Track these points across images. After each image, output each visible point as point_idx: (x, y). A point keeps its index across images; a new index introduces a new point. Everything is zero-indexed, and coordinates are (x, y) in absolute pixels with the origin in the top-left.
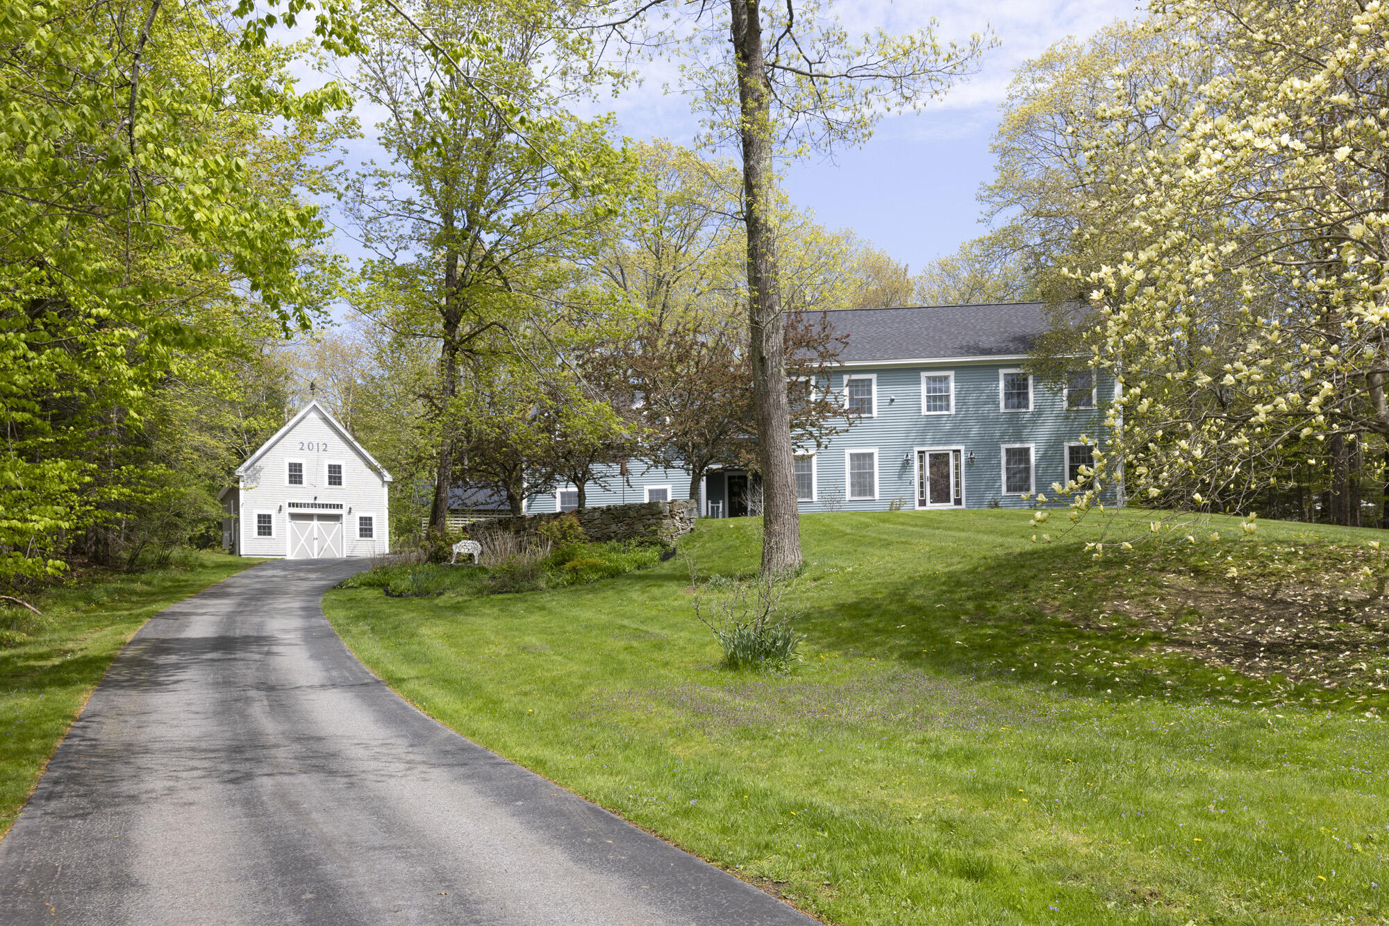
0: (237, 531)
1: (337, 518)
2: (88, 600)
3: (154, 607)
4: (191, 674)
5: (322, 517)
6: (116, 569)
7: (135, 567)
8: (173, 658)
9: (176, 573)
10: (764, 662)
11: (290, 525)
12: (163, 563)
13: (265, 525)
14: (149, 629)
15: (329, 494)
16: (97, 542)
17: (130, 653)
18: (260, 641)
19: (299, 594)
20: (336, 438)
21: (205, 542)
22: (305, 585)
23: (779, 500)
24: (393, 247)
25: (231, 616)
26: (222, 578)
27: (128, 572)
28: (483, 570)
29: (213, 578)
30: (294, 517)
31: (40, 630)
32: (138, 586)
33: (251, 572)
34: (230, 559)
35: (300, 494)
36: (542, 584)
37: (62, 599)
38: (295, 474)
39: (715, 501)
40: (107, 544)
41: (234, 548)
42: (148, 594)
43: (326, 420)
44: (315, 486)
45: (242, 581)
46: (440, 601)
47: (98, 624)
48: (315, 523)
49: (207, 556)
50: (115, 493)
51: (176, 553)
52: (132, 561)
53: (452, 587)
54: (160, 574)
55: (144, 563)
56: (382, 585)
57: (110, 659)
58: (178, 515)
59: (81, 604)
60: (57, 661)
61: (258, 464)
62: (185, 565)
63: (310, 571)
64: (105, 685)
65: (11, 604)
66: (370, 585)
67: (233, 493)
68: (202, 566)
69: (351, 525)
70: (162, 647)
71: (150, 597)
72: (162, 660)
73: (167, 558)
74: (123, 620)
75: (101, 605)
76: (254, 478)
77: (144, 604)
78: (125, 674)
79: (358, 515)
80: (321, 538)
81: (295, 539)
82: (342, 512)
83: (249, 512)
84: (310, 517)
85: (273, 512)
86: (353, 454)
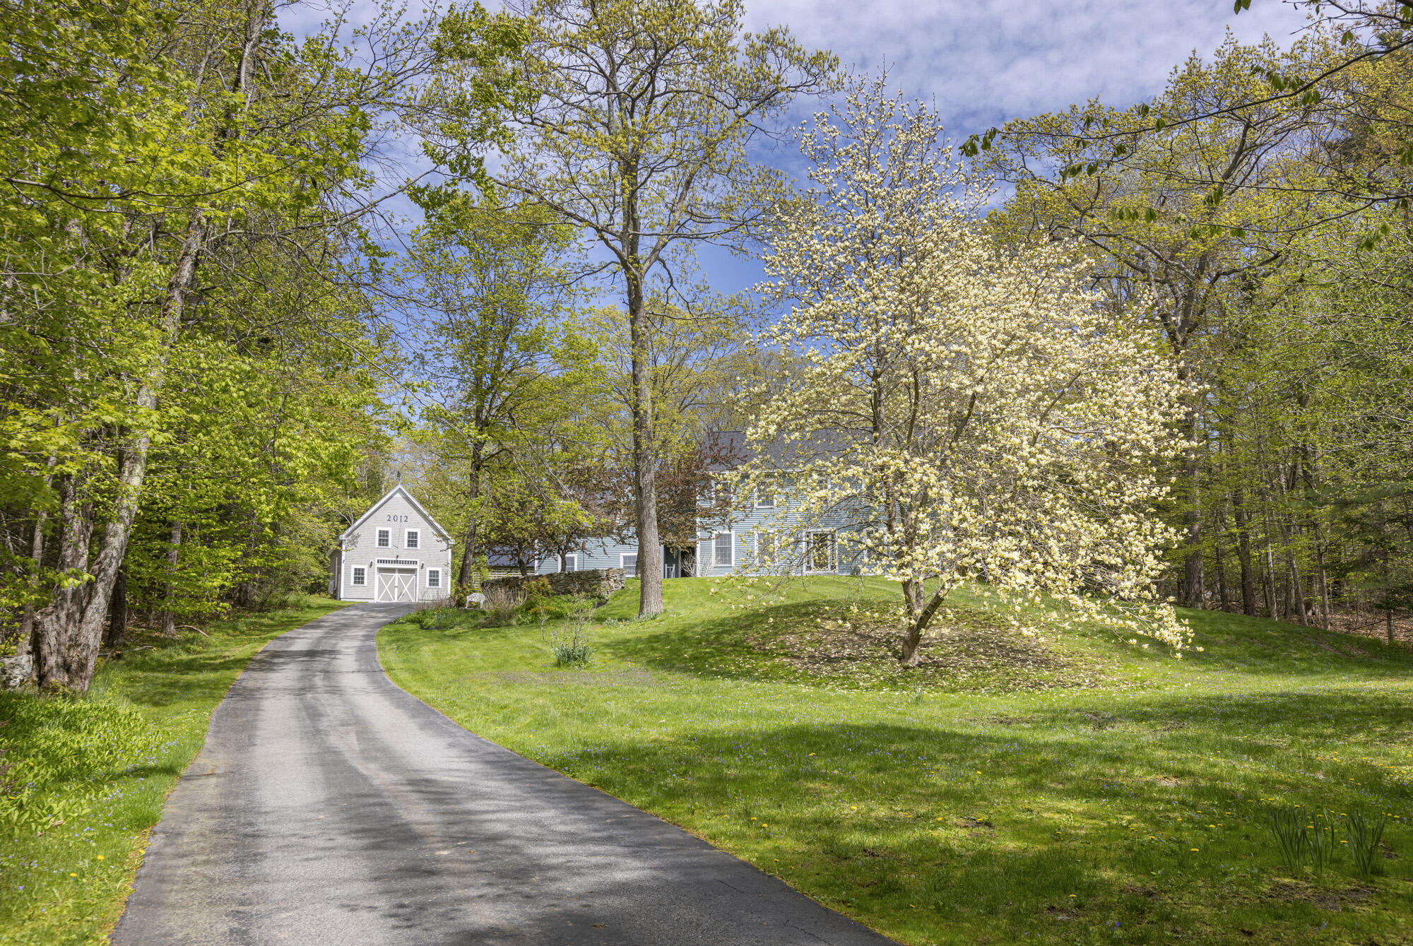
0: (339, 580)
1: (413, 571)
2: (235, 629)
3: (275, 634)
4: (291, 666)
5: (401, 571)
6: (251, 609)
7: (263, 608)
8: (281, 660)
9: (290, 612)
10: (573, 662)
11: (377, 576)
12: (283, 605)
13: (359, 577)
14: (271, 645)
15: (406, 553)
16: (240, 591)
17: (259, 657)
18: (332, 652)
19: (367, 626)
20: (415, 512)
21: (316, 588)
22: (372, 621)
23: (648, 573)
24: (445, 394)
25: (319, 640)
26: (321, 615)
27: (260, 611)
28: (483, 613)
29: (314, 616)
30: (381, 570)
31: (207, 645)
32: (265, 621)
33: (341, 612)
34: (332, 602)
35: (388, 553)
36: (514, 622)
37: (218, 628)
38: (384, 539)
39: (670, 565)
40: (246, 592)
41: (335, 596)
42: (272, 626)
43: (407, 499)
44: (398, 547)
45: (333, 617)
46: (447, 633)
47: (241, 643)
48: (397, 575)
49: (315, 600)
50: (255, 562)
51: (292, 598)
52: (262, 604)
53: (460, 624)
54: (280, 613)
55: (270, 604)
56: (420, 622)
57: (250, 659)
58: (295, 573)
59: (230, 631)
60: (218, 661)
61: (356, 532)
62: (297, 606)
63: (380, 612)
64: (247, 669)
65: (191, 630)
66: (413, 621)
67: (337, 554)
68: (309, 607)
69: (423, 578)
70: (276, 655)
71: (272, 628)
72: (276, 660)
73: (285, 602)
74: (255, 641)
75: (242, 633)
76: (353, 543)
77: (268, 632)
78: (257, 665)
79: (429, 569)
80: (400, 587)
81: (381, 587)
82: (417, 567)
83: (348, 568)
84: (393, 570)
85: (366, 567)
86: (426, 524)
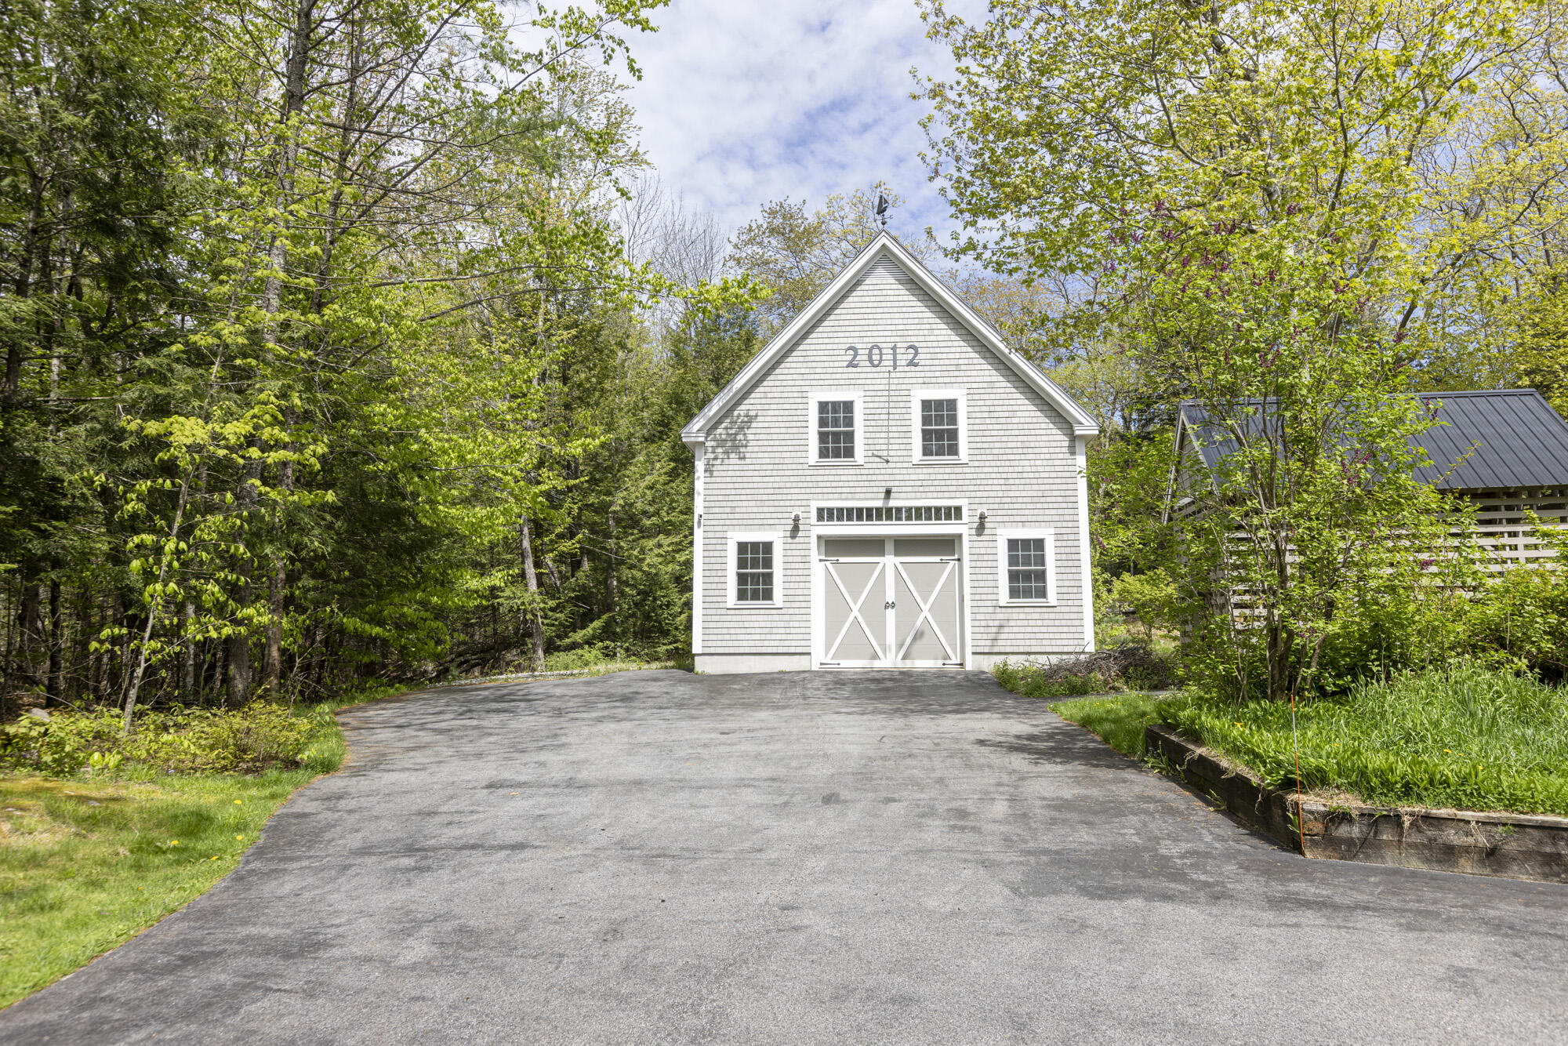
1: (947, 545)
5: (906, 545)
11: (819, 568)
13: (755, 572)
15: (923, 481)
20: (943, 332)
30: (834, 546)
35: (850, 484)
38: (836, 430)
43: (915, 284)
44: (889, 459)
48: (890, 561)
61: (738, 410)
69: (984, 569)
76: (734, 446)
79: (1005, 534)
80: (904, 605)
81: (836, 610)
82: (962, 528)
83: (716, 543)
84: (874, 545)
85: (776, 537)
86: (986, 372)
